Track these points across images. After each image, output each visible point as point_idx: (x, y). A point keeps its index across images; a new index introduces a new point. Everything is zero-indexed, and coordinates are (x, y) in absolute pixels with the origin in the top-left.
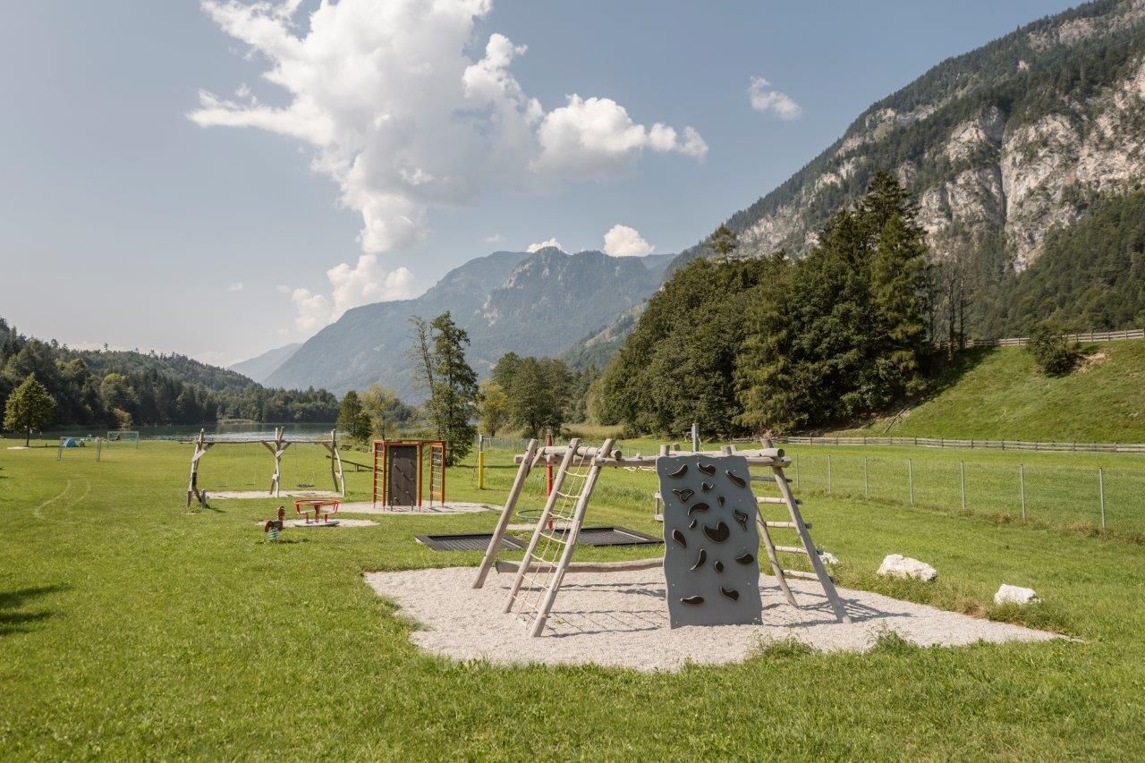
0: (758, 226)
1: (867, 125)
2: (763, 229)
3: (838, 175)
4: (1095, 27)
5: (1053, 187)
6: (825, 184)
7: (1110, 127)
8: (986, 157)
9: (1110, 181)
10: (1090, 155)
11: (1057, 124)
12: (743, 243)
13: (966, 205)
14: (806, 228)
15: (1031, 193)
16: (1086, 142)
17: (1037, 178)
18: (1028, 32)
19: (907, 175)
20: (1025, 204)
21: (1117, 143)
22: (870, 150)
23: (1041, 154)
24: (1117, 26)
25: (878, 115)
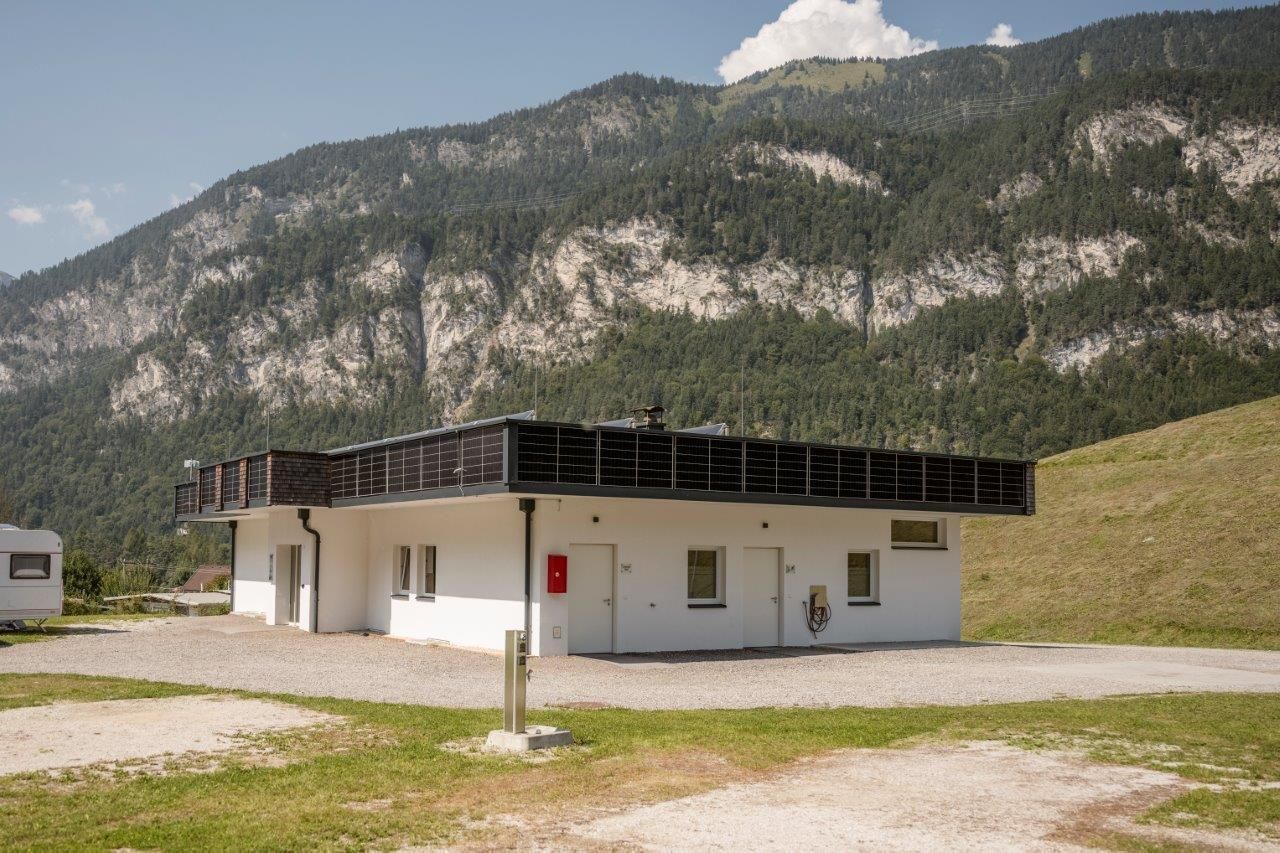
0: (67, 300)
1: (228, 199)
2: (73, 306)
3: (227, 273)
4: (472, 155)
5: (476, 345)
6: (207, 280)
7: (531, 299)
8: (409, 296)
9: (529, 352)
10: (514, 323)
11: (482, 281)
12: (42, 320)
13: (389, 346)
14: (190, 333)
15: (456, 347)
16: (510, 309)
17: (462, 333)
18: (409, 139)
19: (316, 293)
20: (451, 358)
21: (537, 317)
22: (269, 252)
23: (468, 309)
24: (493, 161)
25: (241, 189)
